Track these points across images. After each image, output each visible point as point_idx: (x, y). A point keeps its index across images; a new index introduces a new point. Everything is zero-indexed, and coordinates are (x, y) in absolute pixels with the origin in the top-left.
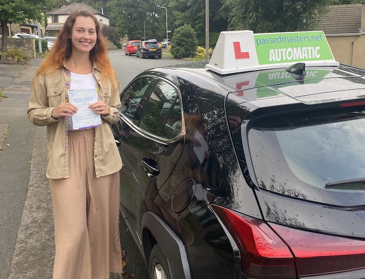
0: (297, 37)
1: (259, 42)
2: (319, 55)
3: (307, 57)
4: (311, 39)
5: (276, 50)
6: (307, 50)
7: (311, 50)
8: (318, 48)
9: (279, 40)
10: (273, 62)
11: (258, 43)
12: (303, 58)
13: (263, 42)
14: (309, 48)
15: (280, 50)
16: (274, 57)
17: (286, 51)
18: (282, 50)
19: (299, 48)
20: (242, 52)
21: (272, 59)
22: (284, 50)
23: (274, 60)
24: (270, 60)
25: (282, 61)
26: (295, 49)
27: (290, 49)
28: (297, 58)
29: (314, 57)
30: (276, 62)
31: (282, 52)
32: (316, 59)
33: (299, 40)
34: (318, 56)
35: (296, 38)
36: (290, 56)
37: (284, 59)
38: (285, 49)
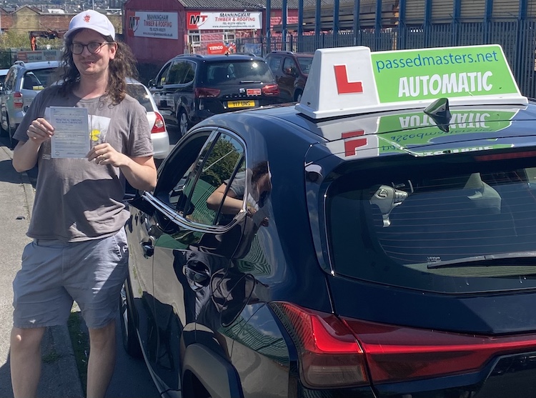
0: (451, 56)
1: (381, 65)
2: (491, 86)
3: (467, 90)
4: (475, 58)
5: (411, 79)
6: (469, 78)
7: (476, 77)
8: (489, 74)
9: (417, 61)
10: (404, 98)
11: (379, 67)
12: (460, 90)
13: (389, 66)
14: (472, 75)
15: (417, 78)
16: (406, 91)
17: (428, 81)
18: (421, 78)
19: (453, 75)
20: (349, 81)
21: (404, 93)
22: (425, 78)
23: (407, 95)
24: (401, 95)
25: (421, 96)
26: (446, 76)
27: (436, 77)
28: (450, 92)
29: (480, 89)
30: (411, 98)
31: (421, 81)
32: (484, 92)
33: (454, 61)
34: (488, 88)
35: (449, 58)
36: (435, 88)
37: (426, 93)
38: (428, 77)
